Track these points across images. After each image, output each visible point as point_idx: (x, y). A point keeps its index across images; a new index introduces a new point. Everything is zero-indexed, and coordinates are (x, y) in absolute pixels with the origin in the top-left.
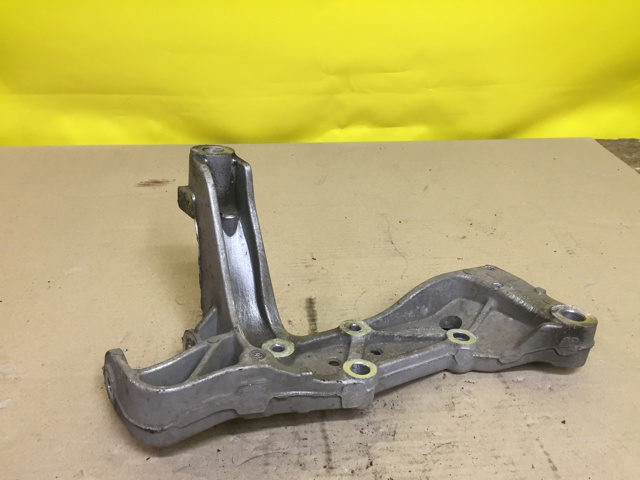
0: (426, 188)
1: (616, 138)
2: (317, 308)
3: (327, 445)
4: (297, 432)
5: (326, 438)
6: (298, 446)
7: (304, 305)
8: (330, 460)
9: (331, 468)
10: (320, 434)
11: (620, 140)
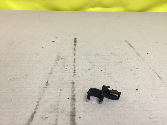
0: (116, 19)
2: (77, 40)
3: (75, 69)
4: (64, 66)
5: (74, 67)
6: (64, 69)
7: (73, 39)
8: (75, 72)
9: (75, 74)
10: (73, 66)
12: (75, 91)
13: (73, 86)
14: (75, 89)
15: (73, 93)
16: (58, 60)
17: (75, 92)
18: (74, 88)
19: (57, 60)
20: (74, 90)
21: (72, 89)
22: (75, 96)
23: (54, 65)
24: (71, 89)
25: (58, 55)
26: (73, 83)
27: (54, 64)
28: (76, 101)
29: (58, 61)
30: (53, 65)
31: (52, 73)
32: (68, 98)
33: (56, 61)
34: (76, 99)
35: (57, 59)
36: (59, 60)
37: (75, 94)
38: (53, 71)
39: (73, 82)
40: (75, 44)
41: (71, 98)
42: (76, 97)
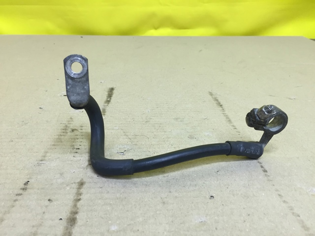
12: (81, 202)
13: (78, 191)
14: (81, 197)
15: (75, 206)
16: (64, 134)
17: (79, 204)
18: (80, 194)
19: (62, 134)
20: (79, 200)
21: (75, 198)
22: (76, 213)
23: (53, 145)
24: (72, 197)
25: (67, 123)
26: (81, 184)
27: (53, 143)
28: (76, 225)
29: (62, 137)
30: (51, 145)
31: (43, 162)
32: (61, 219)
33: (59, 135)
34: (78, 220)
35: (63, 131)
36: (67, 133)
37: (78, 208)
38: (46, 158)
39: (82, 181)
40: (109, 99)
41: (68, 219)
42: (77, 216)
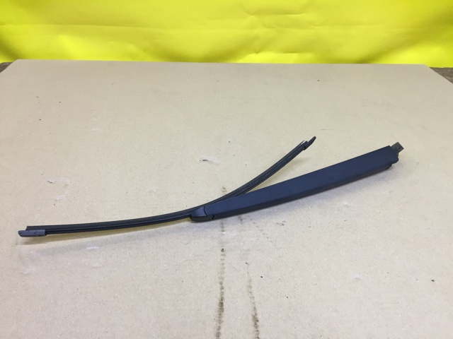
1: (443, 67)
11: (445, 68)
